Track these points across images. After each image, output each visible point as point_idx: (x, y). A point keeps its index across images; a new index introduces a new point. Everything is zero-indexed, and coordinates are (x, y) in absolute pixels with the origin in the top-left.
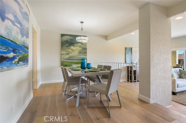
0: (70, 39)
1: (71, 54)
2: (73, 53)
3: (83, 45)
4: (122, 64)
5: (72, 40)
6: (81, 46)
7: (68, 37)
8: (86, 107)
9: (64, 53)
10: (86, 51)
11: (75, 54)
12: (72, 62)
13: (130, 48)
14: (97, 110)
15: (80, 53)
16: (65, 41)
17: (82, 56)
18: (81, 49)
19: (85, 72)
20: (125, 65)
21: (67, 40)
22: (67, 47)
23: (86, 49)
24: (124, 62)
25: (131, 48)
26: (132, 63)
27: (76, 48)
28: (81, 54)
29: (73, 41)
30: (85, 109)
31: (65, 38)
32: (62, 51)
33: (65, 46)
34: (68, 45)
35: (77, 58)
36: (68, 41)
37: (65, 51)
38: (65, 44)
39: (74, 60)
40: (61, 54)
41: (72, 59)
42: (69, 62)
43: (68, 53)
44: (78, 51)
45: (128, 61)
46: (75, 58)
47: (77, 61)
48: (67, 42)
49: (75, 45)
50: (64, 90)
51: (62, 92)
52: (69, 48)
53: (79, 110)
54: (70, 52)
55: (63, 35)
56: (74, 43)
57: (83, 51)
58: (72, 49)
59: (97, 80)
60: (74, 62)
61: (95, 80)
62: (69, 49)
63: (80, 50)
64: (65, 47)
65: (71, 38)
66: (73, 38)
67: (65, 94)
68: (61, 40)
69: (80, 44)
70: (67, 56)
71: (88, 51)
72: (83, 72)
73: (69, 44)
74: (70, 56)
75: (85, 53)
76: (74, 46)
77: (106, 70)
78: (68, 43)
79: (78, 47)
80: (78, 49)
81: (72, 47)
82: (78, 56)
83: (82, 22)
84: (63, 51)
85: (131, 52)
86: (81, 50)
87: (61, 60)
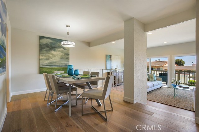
0: (51, 43)
1: (52, 60)
2: (54, 58)
3: (65, 50)
4: (104, 70)
5: (52, 44)
6: (63, 51)
7: (48, 40)
8: (80, 115)
9: (43, 57)
10: (68, 57)
11: (56, 59)
12: (53, 69)
13: (109, 55)
14: (92, 117)
15: (62, 58)
16: (44, 45)
17: (64, 62)
18: (63, 54)
19: (79, 79)
20: (106, 71)
21: (47, 43)
22: (47, 51)
23: (69, 55)
24: (105, 68)
25: (111, 56)
26: (111, 69)
27: (58, 53)
28: (63, 60)
29: (54, 45)
30: (79, 118)
31: (44, 41)
32: (40, 56)
33: (45, 49)
34: (48, 49)
35: (58, 64)
36: (48, 45)
37: (45, 56)
38: (44, 48)
39: (55, 66)
40: (40, 59)
41: (53, 65)
42: (49, 69)
43: (48, 58)
44: (59, 57)
45: (108, 67)
46: (56, 64)
47: (58, 67)
48: (46, 45)
49: (57, 50)
50: (49, 100)
51: (47, 102)
52: (49, 52)
53: (74, 119)
54: (50, 57)
55: (41, 38)
56: (55, 48)
57: (66, 57)
58: (53, 54)
59: (87, 86)
60: (55, 69)
61: (84, 87)
62: (49, 54)
63: (61, 56)
64: (45, 52)
65: (52, 41)
66: (54, 42)
67: (50, 104)
68: (40, 43)
69: (62, 49)
70: (47, 62)
71: (70, 56)
72: (75, 79)
73: (50, 48)
74: (50, 62)
75: (68, 58)
76: (55, 50)
77: (96, 77)
78: (48, 47)
79: (60, 52)
80: (60, 55)
81: (53, 52)
82: (59, 62)
83: (68, 26)
84: (42, 56)
85: (111, 59)
86: (63, 56)
87: (40, 66)
